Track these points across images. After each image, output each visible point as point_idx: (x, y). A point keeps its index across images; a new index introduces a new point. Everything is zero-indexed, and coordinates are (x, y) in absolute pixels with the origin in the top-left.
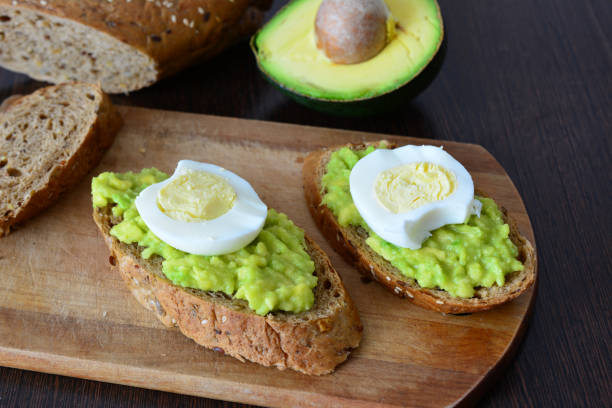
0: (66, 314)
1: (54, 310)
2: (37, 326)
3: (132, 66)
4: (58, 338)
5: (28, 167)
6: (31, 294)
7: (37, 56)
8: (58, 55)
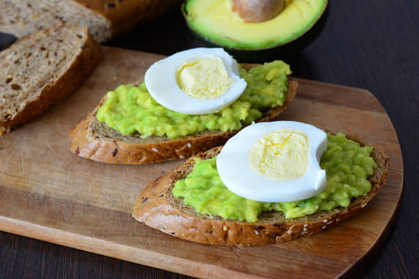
0: (43, 193)
1: (34, 190)
2: (20, 200)
3: (92, 27)
4: (34, 210)
5: (27, 84)
6: (19, 177)
7: (21, 20)
8: (36, 19)
